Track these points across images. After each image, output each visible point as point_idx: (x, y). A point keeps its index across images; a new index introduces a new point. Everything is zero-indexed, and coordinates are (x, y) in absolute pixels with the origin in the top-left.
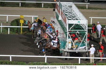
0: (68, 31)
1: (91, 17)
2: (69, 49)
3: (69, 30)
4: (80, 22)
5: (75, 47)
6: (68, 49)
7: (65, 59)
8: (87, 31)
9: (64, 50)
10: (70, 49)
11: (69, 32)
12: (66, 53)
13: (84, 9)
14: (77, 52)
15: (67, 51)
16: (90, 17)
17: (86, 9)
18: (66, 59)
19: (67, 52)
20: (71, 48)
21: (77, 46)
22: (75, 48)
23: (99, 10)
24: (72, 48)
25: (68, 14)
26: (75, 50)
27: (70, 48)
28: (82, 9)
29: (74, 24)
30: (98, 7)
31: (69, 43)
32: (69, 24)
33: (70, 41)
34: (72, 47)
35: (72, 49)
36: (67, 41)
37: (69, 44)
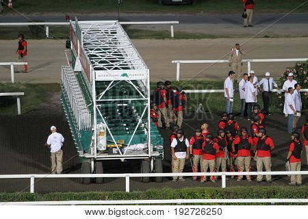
0: (94, 100)
1: (176, 61)
2: (101, 151)
3: (97, 98)
4: (127, 76)
5: (116, 145)
6: (98, 151)
7: (89, 180)
8: (149, 99)
9: (87, 156)
10: (104, 152)
11: (98, 103)
12: (93, 163)
13: (163, 38)
14: (122, 159)
15: (96, 157)
16: (173, 62)
17: (170, 38)
18: (93, 180)
19: (95, 161)
20: (105, 149)
21: (123, 143)
22: (116, 147)
23: (205, 40)
24: (107, 148)
25: (97, 54)
26: (118, 153)
27: (103, 149)
28: (159, 39)
29: (111, 81)
30: (206, 32)
31: (101, 134)
32: (96, 82)
33: (102, 131)
34: (109, 146)
35: (108, 151)
36: (94, 129)
37: (101, 137)
